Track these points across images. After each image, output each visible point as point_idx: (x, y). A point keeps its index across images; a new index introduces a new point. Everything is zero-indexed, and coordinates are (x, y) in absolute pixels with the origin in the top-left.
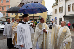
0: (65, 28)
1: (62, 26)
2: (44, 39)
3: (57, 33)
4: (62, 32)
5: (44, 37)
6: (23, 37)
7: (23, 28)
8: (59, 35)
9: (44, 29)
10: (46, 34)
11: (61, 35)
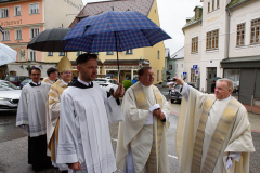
2: (154, 142)
3: (203, 123)
4: (221, 119)
5: (154, 135)
6: (79, 137)
7: (81, 104)
8: (209, 130)
9: (157, 106)
11: (216, 130)
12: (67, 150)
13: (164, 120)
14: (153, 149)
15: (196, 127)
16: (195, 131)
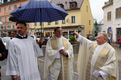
0: (105, 47)
1: (100, 43)
2: (61, 68)
3: (90, 58)
4: (99, 56)
5: (61, 64)
6: (17, 63)
7: (18, 46)
9: (63, 48)
10: (65, 58)
11: (96, 63)
12: (11, 69)
13: (67, 56)
14: (61, 71)
15: (87, 61)
16: (87, 63)
